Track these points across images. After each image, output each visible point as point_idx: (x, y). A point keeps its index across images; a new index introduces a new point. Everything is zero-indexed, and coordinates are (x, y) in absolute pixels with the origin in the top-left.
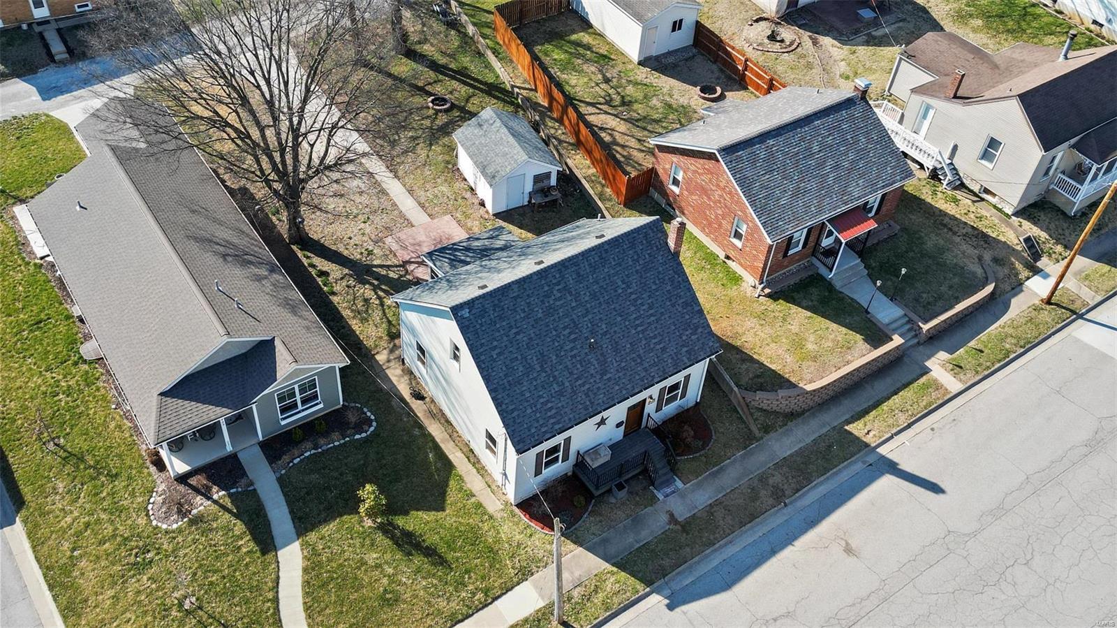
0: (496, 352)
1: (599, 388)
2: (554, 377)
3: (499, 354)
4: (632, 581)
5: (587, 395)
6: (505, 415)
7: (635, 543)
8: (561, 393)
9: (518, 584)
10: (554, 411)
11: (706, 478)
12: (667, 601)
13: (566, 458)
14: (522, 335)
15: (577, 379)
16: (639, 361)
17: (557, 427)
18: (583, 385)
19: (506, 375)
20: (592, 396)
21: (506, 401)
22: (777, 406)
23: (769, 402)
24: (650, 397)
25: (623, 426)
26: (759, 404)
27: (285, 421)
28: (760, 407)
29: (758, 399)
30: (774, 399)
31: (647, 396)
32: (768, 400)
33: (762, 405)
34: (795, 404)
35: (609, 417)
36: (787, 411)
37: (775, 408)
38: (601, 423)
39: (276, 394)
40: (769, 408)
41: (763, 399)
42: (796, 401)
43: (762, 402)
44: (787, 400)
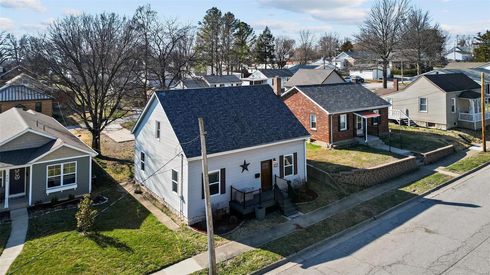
0: (180, 111)
1: (240, 138)
2: (214, 129)
3: (181, 113)
4: (272, 254)
5: (233, 139)
6: (181, 138)
7: (273, 238)
8: (217, 136)
9: (184, 259)
10: (212, 143)
11: (318, 211)
12: (301, 265)
13: (223, 192)
14: (195, 109)
15: (227, 132)
16: (264, 131)
17: (214, 150)
18: (231, 135)
19: (184, 122)
20: (237, 141)
21: (183, 133)
22: (354, 180)
23: (348, 177)
24: (274, 160)
25: (260, 178)
26: (343, 180)
27: (49, 191)
28: (344, 182)
29: (341, 176)
30: (351, 175)
31: (272, 158)
32: (347, 175)
33: (345, 180)
34: (364, 179)
35: (249, 164)
36: (361, 184)
37: (353, 182)
38: (245, 167)
39: (47, 166)
40: (349, 182)
41: (344, 175)
42: (365, 177)
43: (344, 178)
44: (358, 175)
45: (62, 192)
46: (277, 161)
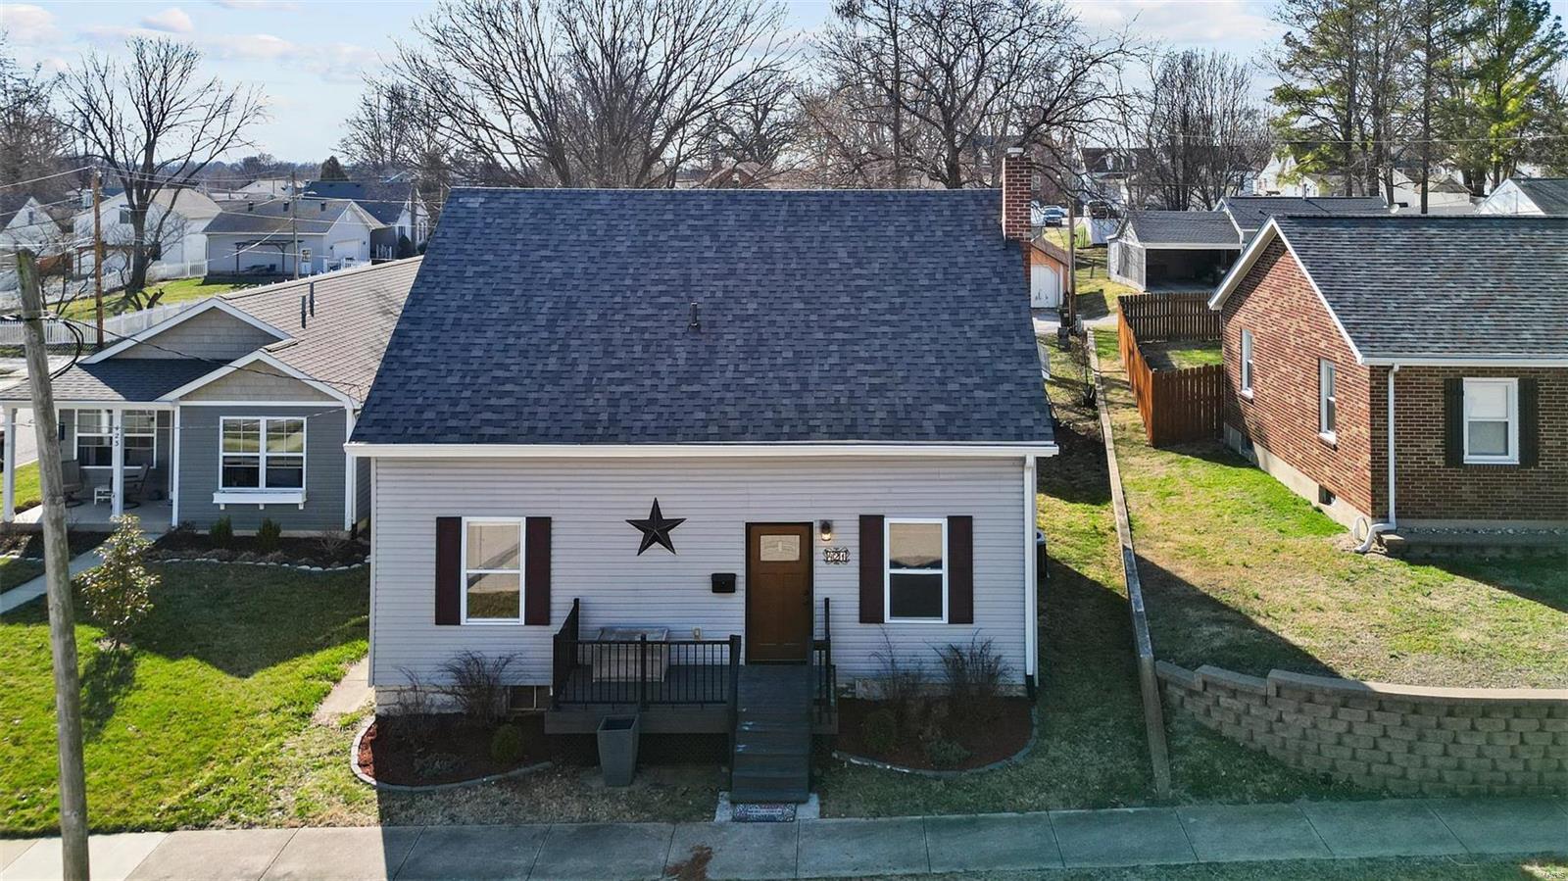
0: (479, 269)
1: (653, 401)
2: (564, 347)
3: (480, 274)
5: (614, 403)
8: (553, 378)
10: (508, 401)
13: (537, 616)
14: (553, 264)
15: (614, 368)
16: (796, 388)
18: (620, 382)
19: (461, 308)
20: (625, 409)
22: (1271, 731)
23: (1238, 705)
24: (826, 527)
25: (739, 598)
26: (1208, 713)
27: (224, 497)
28: (1212, 725)
29: (1199, 687)
30: (1251, 695)
31: (815, 518)
32: (1234, 693)
33: (1216, 715)
34: (1339, 743)
35: (682, 520)
36: (1308, 763)
37: (1261, 739)
38: (656, 529)
39: (222, 418)
40: (1241, 735)
41: (1217, 686)
42: (1350, 731)
43: (1217, 703)
44: (1300, 711)
45: (261, 508)
46: (847, 537)
